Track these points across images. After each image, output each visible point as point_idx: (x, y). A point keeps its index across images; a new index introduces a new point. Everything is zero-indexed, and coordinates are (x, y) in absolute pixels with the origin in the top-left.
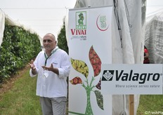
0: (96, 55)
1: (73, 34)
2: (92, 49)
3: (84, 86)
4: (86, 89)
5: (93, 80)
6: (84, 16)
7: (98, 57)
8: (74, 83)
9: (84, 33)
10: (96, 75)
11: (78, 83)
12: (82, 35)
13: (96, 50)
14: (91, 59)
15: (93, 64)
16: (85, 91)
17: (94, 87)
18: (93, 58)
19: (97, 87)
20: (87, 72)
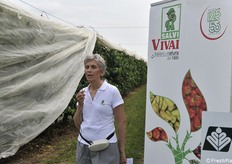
0: (195, 88)
1: (156, 48)
2: (188, 78)
3: (170, 146)
4: (175, 152)
5: (187, 138)
6: (177, 14)
7: (199, 93)
8: (154, 139)
9: (175, 45)
11: (161, 139)
12: (171, 50)
13: (197, 80)
14: (186, 97)
15: (189, 107)
16: (173, 157)
17: (189, 151)
18: (190, 95)
19: (196, 154)
20: (177, 121)
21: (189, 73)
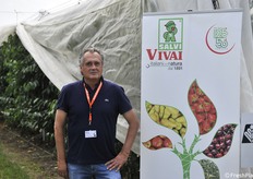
0: (203, 96)
1: (152, 58)
2: (195, 87)
3: (176, 152)
4: (181, 156)
5: (196, 141)
7: (207, 100)
8: (153, 148)
9: (176, 56)
10: (203, 132)
11: (163, 146)
12: (173, 60)
13: (204, 87)
14: (192, 104)
15: (197, 113)
16: (179, 161)
17: (198, 153)
18: (197, 102)
19: (206, 154)
20: (183, 127)
21: (195, 82)
